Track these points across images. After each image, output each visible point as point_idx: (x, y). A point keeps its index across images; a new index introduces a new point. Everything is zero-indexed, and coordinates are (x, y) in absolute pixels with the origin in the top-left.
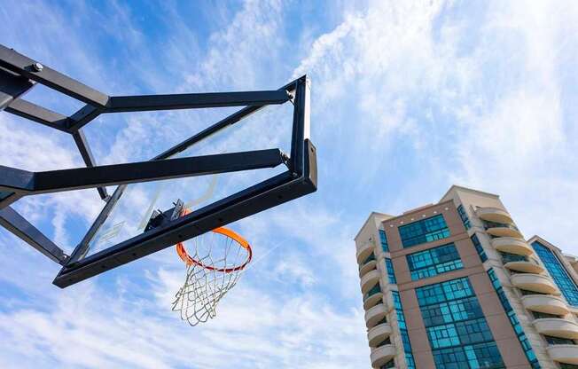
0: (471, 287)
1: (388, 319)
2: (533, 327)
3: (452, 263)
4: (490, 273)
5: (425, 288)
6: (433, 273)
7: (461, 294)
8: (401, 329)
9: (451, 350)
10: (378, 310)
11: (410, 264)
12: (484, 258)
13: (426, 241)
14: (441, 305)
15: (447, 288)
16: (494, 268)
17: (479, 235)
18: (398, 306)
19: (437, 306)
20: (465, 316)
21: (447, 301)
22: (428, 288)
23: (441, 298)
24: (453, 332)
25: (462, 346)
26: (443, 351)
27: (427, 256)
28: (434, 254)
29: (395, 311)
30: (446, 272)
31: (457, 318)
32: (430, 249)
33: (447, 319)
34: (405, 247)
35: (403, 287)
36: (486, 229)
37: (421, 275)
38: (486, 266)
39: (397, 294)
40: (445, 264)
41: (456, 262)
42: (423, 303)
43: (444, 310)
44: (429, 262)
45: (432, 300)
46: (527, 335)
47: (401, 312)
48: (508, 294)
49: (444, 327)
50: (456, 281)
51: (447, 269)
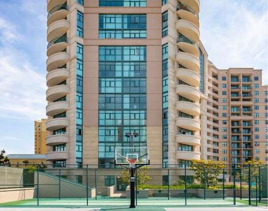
0: (145, 55)
1: (68, 66)
2: (175, 89)
3: (138, 32)
4: (164, 47)
5: (107, 48)
6: (119, 36)
7: (136, 58)
8: (78, 76)
9: (113, 96)
10: (60, 57)
11: (101, 24)
12: (164, 34)
13: (122, 5)
14: (117, 64)
15: (126, 52)
16: (169, 43)
17: (170, 13)
18: (80, 57)
19: (113, 63)
20: (132, 74)
21: (123, 62)
22: (110, 48)
23: (119, 58)
24: (119, 84)
25: (123, 94)
26: (107, 95)
27: (119, 20)
28: (126, 20)
29: (76, 60)
30: (130, 38)
31: (126, 74)
32: (123, 14)
33: (118, 74)
34: (100, 5)
35: (88, 42)
36: (178, 9)
37: (108, 35)
38: (164, 41)
39: (81, 47)
40: (132, 32)
41: (142, 32)
42: (103, 59)
43: (118, 68)
44: (119, 26)
45: (110, 58)
46: (169, 93)
47: (81, 63)
48: (170, 64)
49: (113, 80)
50: (135, 48)
51: (132, 36)
